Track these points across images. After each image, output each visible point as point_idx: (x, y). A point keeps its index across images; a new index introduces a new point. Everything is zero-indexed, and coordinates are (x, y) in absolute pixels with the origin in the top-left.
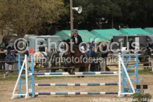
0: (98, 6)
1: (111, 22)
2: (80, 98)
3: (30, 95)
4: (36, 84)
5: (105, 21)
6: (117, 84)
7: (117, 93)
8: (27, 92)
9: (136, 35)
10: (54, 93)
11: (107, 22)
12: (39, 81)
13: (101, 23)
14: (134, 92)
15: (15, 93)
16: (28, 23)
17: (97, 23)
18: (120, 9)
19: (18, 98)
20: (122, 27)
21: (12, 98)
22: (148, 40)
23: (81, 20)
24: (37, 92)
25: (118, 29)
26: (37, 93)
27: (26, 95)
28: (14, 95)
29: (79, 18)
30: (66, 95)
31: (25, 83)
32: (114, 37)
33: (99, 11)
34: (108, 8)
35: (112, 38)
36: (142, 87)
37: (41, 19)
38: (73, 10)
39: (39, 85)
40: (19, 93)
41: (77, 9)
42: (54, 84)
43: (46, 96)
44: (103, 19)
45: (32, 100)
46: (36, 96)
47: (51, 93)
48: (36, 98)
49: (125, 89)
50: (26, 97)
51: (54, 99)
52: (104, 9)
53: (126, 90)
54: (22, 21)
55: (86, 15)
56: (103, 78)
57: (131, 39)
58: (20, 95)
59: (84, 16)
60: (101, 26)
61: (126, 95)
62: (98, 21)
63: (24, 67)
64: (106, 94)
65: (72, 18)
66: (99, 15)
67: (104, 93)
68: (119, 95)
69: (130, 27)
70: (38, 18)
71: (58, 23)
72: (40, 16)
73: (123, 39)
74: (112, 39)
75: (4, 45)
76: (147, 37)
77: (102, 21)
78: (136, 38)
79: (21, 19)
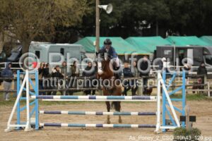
0: (137, 4)
1: (155, 27)
2: (102, 132)
3: (33, 126)
4: (42, 112)
5: (146, 25)
6: (155, 114)
7: (155, 127)
8: (28, 123)
9: (188, 46)
10: (67, 125)
11: (149, 27)
12: (49, 106)
13: (141, 28)
14: (179, 126)
15: (11, 123)
16: (36, 25)
17: (135, 28)
18: (167, 9)
19: (15, 130)
20: (170, 34)
21: (6, 130)
22: (206, 52)
23: (113, 23)
24: (42, 122)
25: (164, 37)
26: (42, 124)
27: (27, 126)
28: (10, 126)
29: (111, 20)
30: (83, 128)
31: (25, 109)
32: (158, 47)
33: (138, 11)
34: (151, 7)
35: (155, 49)
36: (188, 119)
37: (53, 20)
38: (100, 9)
39: (45, 113)
40: (16, 124)
41: (105, 7)
42: (66, 112)
43: (54, 128)
44: (144, 22)
45: (35, 134)
46: (40, 128)
47: (62, 125)
48: (40, 131)
49: (166, 120)
50: (26, 130)
51: (65, 133)
52: (146, 9)
53: (168, 123)
54: (27, 22)
55: (120, 16)
56: (139, 105)
57: (181, 52)
58: (18, 126)
59: (118, 18)
60: (140, 33)
61: (167, 130)
62: (138, 25)
63: (25, 86)
64: (139, 127)
65: (98, 21)
66: (139, 16)
67: (137, 126)
68: (157, 129)
69: (182, 35)
70: (49, 18)
71: (81, 27)
72: (52, 16)
73: (170, 51)
74: (155, 51)
75: (5, 55)
76: (204, 49)
77: (143, 25)
78: (188, 50)
79: (25, 20)
